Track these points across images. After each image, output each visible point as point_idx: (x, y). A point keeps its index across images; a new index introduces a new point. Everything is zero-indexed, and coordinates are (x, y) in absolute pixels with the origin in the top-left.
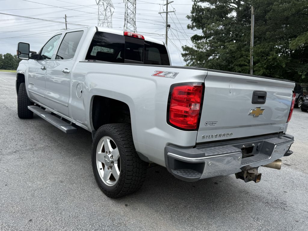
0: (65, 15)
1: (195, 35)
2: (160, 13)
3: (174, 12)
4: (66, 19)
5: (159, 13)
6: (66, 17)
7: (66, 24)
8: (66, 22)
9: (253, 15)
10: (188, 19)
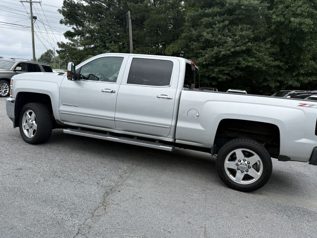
1: (68, 31)
2: (22, 2)
3: (40, 3)
5: (20, 1)
9: (131, 19)
10: (60, 13)
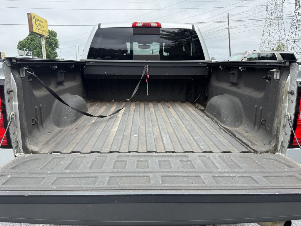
0: (228, 14)
4: (228, 18)
6: (228, 15)
7: (228, 22)
8: (228, 20)
